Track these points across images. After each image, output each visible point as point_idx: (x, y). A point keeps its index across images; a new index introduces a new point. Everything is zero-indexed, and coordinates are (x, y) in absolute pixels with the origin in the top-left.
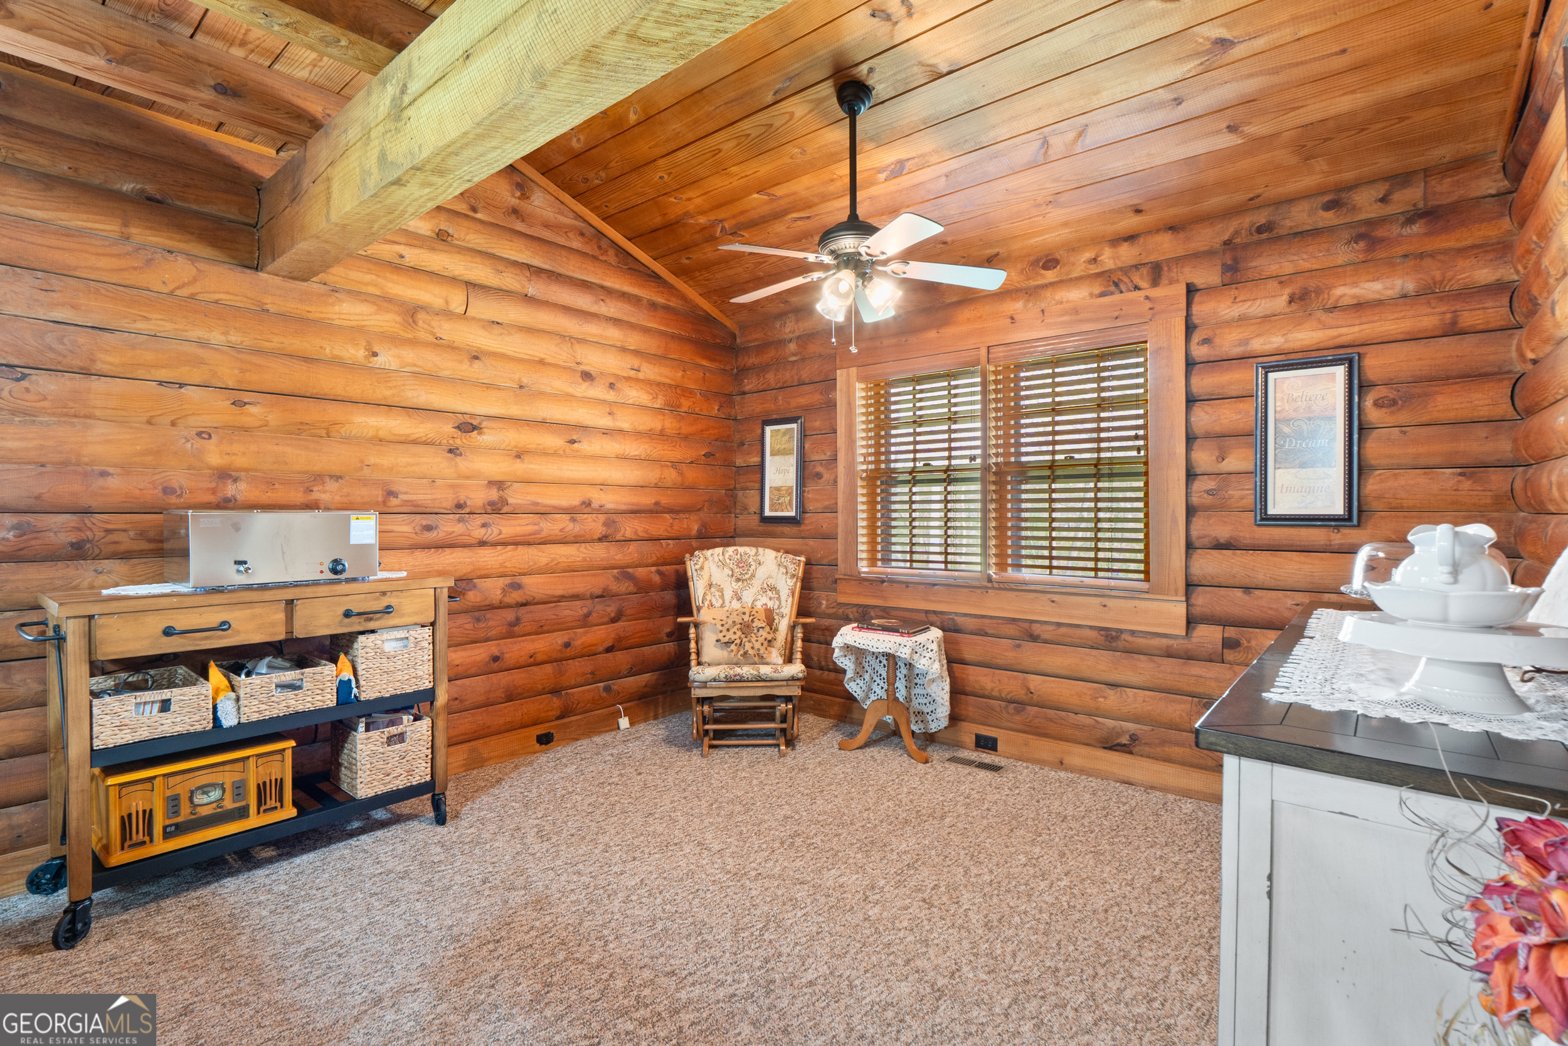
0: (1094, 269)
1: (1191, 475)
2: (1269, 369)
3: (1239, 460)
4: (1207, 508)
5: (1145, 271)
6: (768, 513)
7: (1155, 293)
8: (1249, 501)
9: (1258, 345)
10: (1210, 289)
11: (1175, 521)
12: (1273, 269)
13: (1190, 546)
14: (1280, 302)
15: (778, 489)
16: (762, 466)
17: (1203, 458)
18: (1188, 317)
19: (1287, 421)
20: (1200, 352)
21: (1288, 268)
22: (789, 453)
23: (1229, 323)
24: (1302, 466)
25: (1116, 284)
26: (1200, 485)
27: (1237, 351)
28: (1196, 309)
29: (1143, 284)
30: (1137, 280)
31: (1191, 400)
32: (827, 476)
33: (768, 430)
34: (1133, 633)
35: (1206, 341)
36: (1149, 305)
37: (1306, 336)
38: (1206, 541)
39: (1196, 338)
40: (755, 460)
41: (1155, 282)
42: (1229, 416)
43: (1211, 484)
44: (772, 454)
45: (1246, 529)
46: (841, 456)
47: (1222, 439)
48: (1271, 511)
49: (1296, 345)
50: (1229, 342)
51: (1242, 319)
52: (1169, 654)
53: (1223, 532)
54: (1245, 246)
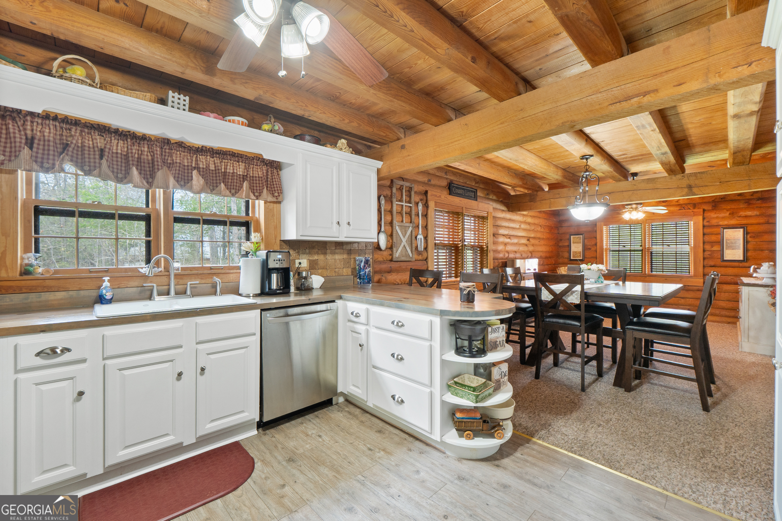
0: (677, 203)
1: (704, 251)
2: (724, 228)
3: (716, 248)
4: (708, 258)
5: (691, 205)
6: (572, 258)
7: (694, 210)
8: (719, 256)
9: (721, 223)
10: (708, 210)
11: (700, 261)
12: (725, 207)
13: (704, 267)
14: (727, 214)
15: (576, 252)
16: (569, 246)
17: (708, 247)
18: (703, 216)
19: (729, 240)
20: (706, 224)
21: (729, 207)
22: (580, 243)
23: (714, 218)
24: (733, 249)
25: (684, 208)
26: (707, 253)
27: (716, 224)
28: (705, 214)
29: (691, 208)
30: (689, 207)
31: (704, 234)
32: (593, 249)
33: (572, 237)
34: (688, 286)
35: (708, 222)
36: (693, 213)
37: (733, 222)
38: (708, 265)
39: (705, 221)
40: (567, 244)
41: (694, 208)
42: (713, 238)
43: (709, 253)
44: (573, 243)
45: (719, 262)
46: (598, 244)
47: (713, 243)
48: (725, 259)
49: (731, 224)
50: (714, 222)
51: (717, 218)
52: (698, 290)
53: (712, 263)
54: (718, 202)
